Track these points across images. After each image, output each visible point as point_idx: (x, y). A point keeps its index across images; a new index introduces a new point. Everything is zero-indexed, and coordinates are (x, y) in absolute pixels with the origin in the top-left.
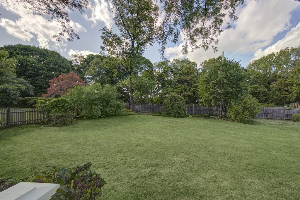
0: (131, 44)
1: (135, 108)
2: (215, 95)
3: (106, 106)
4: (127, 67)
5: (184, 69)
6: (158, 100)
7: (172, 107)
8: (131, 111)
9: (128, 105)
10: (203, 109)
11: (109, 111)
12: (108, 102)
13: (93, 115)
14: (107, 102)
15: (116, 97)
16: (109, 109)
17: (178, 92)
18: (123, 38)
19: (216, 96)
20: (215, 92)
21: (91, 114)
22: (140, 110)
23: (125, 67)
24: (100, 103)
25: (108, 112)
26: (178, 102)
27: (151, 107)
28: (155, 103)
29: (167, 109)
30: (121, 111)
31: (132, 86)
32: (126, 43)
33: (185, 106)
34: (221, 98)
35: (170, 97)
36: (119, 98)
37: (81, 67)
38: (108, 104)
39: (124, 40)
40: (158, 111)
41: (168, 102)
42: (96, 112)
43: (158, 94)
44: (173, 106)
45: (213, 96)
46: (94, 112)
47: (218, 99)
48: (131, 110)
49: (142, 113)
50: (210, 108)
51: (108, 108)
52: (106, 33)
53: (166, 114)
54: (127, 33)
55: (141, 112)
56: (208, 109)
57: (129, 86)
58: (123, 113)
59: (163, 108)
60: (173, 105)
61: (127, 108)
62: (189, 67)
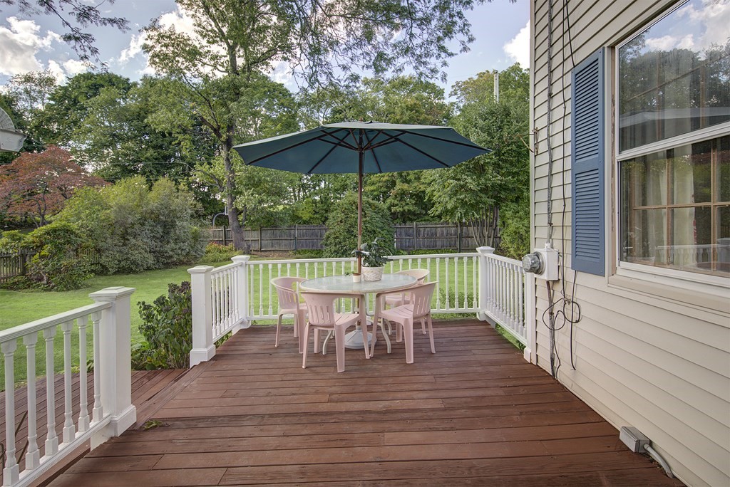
0: (228, 58)
1: (243, 240)
2: (462, 196)
3: (163, 239)
4: (219, 127)
5: (398, 111)
6: (316, 213)
7: (348, 231)
8: (231, 250)
9: (222, 234)
10: (443, 233)
11: (172, 250)
12: (168, 226)
13: (134, 262)
14: (165, 226)
15: (189, 211)
16: (173, 245)
17: (381, 184)
18: (204, 42)
19: (466, 197)
20: (462, 187)
21: (127, 259)
22: (258, 246)
23: (212, 127)
24: (147, 231)
25: (171, 253)
26: (368, 219)
27: (290, 236)
28: (305, 222)
29: (337, 237)
30: (204, 250)
31: (233, 178)
32: (215, 57)
33: (387, 227)
34: (477, 203)
35: (345, 206)
36: (197, 216)
37: (50, 118)
38: (168, 233)
39: (206, 49)
40: (313, 246)
41: (339, 219)
42: (140, 253)
43: (316, 194)
44: (352, 229)
45: (458, 199)
46: (136, 255)
47: (472, 205)
48: (231, 245)
49: (263, 254)
50: (461, 230)
51: (168, 242)
52: (156, 38)
53: (335, 251)
54: (216, 29)
55: (261, 251)
56: (456, 234)
57: (226, 179)
58: (210, 254)
59: (325, 237)
60: (352, 226)
61: (220, 242)
62: (415, 104)
